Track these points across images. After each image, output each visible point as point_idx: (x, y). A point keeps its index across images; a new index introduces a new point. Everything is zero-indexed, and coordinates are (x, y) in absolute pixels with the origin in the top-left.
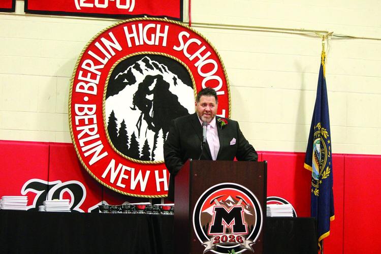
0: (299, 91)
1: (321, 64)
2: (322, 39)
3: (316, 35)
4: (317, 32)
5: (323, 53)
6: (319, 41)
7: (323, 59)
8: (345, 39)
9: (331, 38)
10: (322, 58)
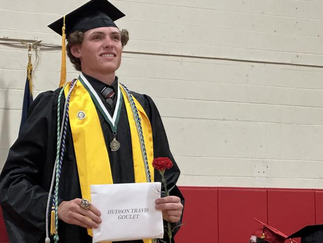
0: (2, 110)
1: (27, 78)
2: (28, 49)
3: (22, 45)
4: (22, 41)
5: (30, 65)
6: (25, 52)
7: (30, 72)
8: (57, 49)
9: (40, 48)
10: (28, 71)
